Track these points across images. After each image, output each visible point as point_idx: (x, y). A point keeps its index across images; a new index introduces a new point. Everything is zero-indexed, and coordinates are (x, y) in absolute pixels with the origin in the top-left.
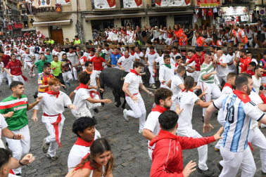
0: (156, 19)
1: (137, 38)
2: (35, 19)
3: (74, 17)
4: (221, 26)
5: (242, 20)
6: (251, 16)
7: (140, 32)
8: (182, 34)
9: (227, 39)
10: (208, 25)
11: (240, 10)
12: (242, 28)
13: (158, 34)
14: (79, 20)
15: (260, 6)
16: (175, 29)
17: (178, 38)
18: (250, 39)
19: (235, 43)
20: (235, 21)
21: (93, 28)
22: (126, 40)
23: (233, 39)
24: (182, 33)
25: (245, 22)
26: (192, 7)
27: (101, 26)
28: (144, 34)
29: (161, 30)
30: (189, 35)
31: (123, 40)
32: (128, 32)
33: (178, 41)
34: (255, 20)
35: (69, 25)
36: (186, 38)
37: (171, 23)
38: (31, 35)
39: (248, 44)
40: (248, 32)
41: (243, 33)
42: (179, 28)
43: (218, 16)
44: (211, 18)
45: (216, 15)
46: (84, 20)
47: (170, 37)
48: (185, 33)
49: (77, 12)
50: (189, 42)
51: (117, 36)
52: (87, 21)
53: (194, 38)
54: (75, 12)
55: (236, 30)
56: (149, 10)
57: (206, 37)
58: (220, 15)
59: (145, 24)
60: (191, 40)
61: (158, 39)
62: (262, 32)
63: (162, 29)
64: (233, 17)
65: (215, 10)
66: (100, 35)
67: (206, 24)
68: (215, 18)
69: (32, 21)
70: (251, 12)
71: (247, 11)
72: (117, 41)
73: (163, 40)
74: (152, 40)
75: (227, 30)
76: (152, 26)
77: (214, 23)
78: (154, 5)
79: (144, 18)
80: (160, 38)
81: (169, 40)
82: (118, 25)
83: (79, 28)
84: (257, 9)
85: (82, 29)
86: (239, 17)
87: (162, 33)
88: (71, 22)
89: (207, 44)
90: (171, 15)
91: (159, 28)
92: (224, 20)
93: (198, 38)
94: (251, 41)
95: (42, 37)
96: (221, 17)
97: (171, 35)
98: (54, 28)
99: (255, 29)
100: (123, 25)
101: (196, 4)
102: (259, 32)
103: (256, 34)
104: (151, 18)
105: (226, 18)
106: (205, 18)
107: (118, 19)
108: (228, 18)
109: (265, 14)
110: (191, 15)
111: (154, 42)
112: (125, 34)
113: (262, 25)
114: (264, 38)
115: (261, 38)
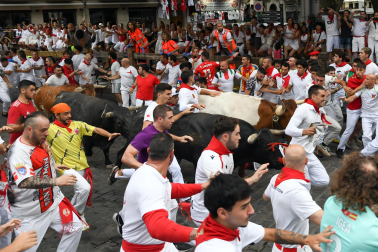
0: (100, 14)
1: (69, 41)
4: (200, 25)
5: (230, 18)
6: (242, 12)
7: (73, 32)
8: (140, 36)
9: (208, 45)
10: (181, 23)
12: (229, 27)
13: (103, 34)
16: (129, 29)
17: (135, 42)
18: (240, 44)
19: (218, 50)
20: (221, 18)
22: (52, 43)
23: (215, 44)
24: (140, 34)
25: (235, 21)
27: (9, 22)
28: (80, 34)
29: (107, 29)
30: (152, 38)
31: (46, 43)
32: (55, 32)
33: (133, 46)
34: (247, 18)
36: (147, 42)
37: (123, 19)
40: (237, 34)
41: (229, 35)
42: (135, 28)
43: (195, 11)
44: (184, 13)
45: (192, 10)
47: (122, 40)
48: (145, 35)
50: (151, 48)
51: (35, 36)
53: (159, 41)
55: (221, 31)
57: (177, 41)
58: (198, 10)
59: (82, 20)
60: (153, 45)
61: (102, 43)
62: (258, 35)
64: (217, 14)
65: (191, 3)
66: (7, 35)
67: (177, 21)
68: (191, 15)
70: (243, 7)
71: (237, 5)
72: (36, 45)
73: (111, 44)
74: (94, 45)
75: (207, 32)
76: (94, 22)
77: (189, 21)
79: (81, 10)
80: (106, 41)
81: (120, 45)
82: (38, 20)
86: (226, 14)
87: (110, 34)
90: (123, 8)
91: (105, 26)
92: (204, 17)
94: (241, 48)
96: (199, 13)
97: (123, 38)
99: (247, 31)
100: (46, 20)
102: (253, 36)
103: (248, 38)
105: (206, 14)
106: (175, 14)
107: (37, 11)
108: (210, 14)
109: (261, 10)
110: (155, 9)
111: (97, 49)
112: (50, 34)
113: (258, 25)
114: (260, 44)
115: (255, 43)
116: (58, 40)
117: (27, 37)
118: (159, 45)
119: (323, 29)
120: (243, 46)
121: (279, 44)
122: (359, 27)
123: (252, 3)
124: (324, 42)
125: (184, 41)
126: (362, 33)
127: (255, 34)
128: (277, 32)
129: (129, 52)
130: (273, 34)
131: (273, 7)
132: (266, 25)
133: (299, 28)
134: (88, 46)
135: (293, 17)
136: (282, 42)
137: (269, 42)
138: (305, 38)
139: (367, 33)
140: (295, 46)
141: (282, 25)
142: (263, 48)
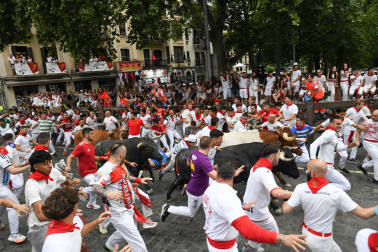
0: (80, 84)
1: (63, 103)
4: (143, 88)
7: (65, 96)
10: (131, 87)
11: (159, 73)
12: (162, 88)
13: (83, 97)
15: (177, 68)
16: (99, 92)
17: (103, 100)
21: (16, 94)
22: (52, 104)
24: (106, 95)
25: (165, 83)
26: (115, 71)
27: (25, 92)
28: (69, 97)
29: (85, 94)
30: (114, 97)
31: (49, 104)
33: (103, 103)
34: (172, 81)
36: (111, 100)
37: (95, 87)
39: (168, 103)
42: (103, 91)
44: (133, 81)
45: (138, 78)
46: (6, 87)
47: (95, 100)
48: (110, 96)
52: (9, 88)
53: (118, 99)
56: (73, 75)
57: (129, 98)
59: (70, 89)
60: (115, 102)
61: (83, 102)
62: (180, 92)
65: (137, 74)
66: (24, 101)
67: (129, 86)
71: (166, 74)
73: (89, 102)
74: (78, 104)
76: (77, 90)
78: (78, 70)
79: (69, 82)
81: (94, 103)
82: (43, 90)
84: (175, 71)
86: (159, 79)
87: (88, 96)
90: (95, 79)
93: (121, 99)
94: (170, 100)
97: (96, 98)
99: (173, 89)
100: (48, 90)
101: (118, 68)
102: (177, 92)
104: (76, 83)
114: (182, 97)
115: (178, 96)
116: (56, 102)
117: (37, 101)
119: (221, 85)
121: (193, 96)
122: (243, 83)
124: (222, 93)
126: (245, 86)
128: (192, 89)
129: (100, 106)
130: (189, 90)
133: (206, 85)
134: (75, 104)
135: (201, 79)
136: (195, 95)
137: (187, 95)
138: (209, 91)
139: (248, 86)
140: (204, 97)
141: (195, 84)
142: (183, 99)
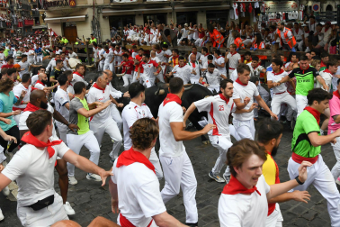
2: (46, 14)
3: (90, 12)
5: (290, 18)
6: (301, 13)
9: (271, 41)
14: (96, 16)
18: (299, 41)
19: (280, 45)
20: (281, 18)
23: (278, 41)
32: (152, 31)
35: (84, 22)
38: (43, 33)
40: (297, 32)
41: (289, 33)
43: (260, 12)
49: (93, 7)
51: (138, 35)
54: (91, 7)
55: (281, 29)
58: (262, 11)
63: (192, 27)
64: (279, 14)
68: (256, 15)
69: (44, 17)
70: (302, 8)
72: (138, 41)
75: (271, 30)
77: (255, 21)
80: (189, 38)
83: (96, 25)
85: (99, 26)
88: (87, 18)
89: (246, 46)
92: (267, 18)
95: (55, 35)
96: (263, 14)
98: (68, 25)
103: (307, 35)
105: (270, 15)
106: (244, 15)
107: (140, 14)
108: (273, 14)
109: (319, 10)
110: (227, 12)
111: (181, 44)
112: (149, 33)
113: (316, 23)
118: (231, 40)
120: (301, 42)
123: (310, 4)
125: (251, 38)
127: (312, 32)
131: (329, 8)
132: (323, 23)
